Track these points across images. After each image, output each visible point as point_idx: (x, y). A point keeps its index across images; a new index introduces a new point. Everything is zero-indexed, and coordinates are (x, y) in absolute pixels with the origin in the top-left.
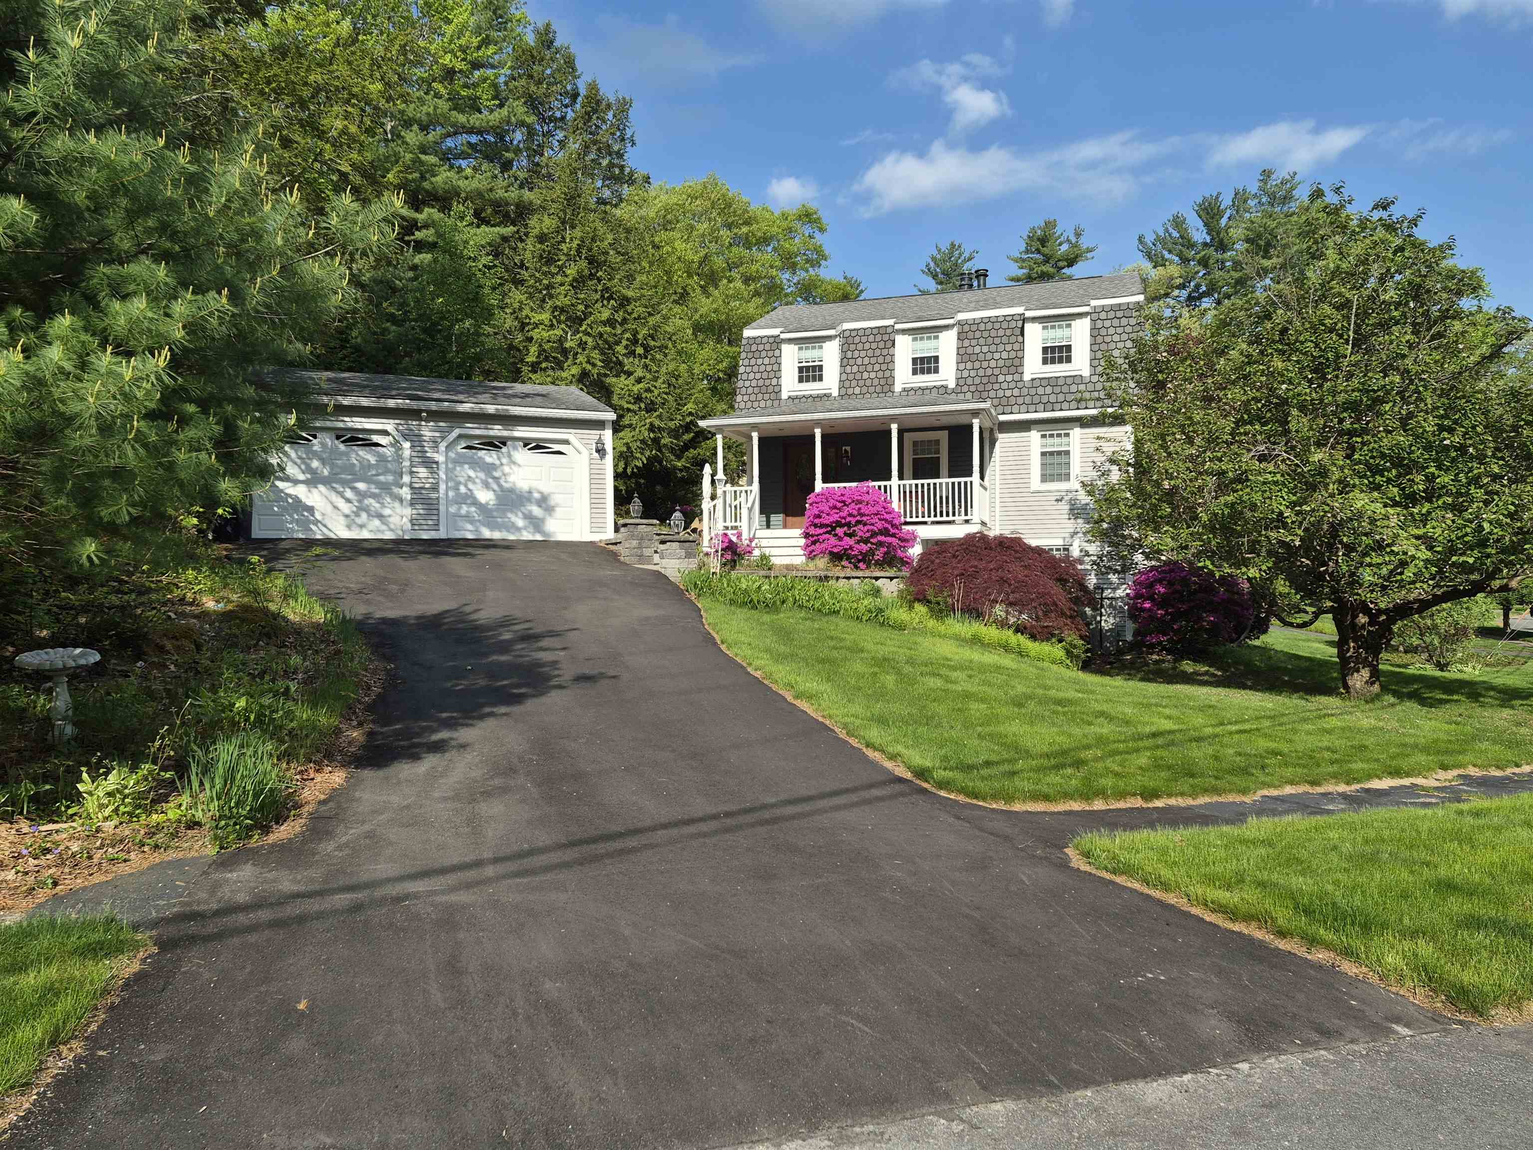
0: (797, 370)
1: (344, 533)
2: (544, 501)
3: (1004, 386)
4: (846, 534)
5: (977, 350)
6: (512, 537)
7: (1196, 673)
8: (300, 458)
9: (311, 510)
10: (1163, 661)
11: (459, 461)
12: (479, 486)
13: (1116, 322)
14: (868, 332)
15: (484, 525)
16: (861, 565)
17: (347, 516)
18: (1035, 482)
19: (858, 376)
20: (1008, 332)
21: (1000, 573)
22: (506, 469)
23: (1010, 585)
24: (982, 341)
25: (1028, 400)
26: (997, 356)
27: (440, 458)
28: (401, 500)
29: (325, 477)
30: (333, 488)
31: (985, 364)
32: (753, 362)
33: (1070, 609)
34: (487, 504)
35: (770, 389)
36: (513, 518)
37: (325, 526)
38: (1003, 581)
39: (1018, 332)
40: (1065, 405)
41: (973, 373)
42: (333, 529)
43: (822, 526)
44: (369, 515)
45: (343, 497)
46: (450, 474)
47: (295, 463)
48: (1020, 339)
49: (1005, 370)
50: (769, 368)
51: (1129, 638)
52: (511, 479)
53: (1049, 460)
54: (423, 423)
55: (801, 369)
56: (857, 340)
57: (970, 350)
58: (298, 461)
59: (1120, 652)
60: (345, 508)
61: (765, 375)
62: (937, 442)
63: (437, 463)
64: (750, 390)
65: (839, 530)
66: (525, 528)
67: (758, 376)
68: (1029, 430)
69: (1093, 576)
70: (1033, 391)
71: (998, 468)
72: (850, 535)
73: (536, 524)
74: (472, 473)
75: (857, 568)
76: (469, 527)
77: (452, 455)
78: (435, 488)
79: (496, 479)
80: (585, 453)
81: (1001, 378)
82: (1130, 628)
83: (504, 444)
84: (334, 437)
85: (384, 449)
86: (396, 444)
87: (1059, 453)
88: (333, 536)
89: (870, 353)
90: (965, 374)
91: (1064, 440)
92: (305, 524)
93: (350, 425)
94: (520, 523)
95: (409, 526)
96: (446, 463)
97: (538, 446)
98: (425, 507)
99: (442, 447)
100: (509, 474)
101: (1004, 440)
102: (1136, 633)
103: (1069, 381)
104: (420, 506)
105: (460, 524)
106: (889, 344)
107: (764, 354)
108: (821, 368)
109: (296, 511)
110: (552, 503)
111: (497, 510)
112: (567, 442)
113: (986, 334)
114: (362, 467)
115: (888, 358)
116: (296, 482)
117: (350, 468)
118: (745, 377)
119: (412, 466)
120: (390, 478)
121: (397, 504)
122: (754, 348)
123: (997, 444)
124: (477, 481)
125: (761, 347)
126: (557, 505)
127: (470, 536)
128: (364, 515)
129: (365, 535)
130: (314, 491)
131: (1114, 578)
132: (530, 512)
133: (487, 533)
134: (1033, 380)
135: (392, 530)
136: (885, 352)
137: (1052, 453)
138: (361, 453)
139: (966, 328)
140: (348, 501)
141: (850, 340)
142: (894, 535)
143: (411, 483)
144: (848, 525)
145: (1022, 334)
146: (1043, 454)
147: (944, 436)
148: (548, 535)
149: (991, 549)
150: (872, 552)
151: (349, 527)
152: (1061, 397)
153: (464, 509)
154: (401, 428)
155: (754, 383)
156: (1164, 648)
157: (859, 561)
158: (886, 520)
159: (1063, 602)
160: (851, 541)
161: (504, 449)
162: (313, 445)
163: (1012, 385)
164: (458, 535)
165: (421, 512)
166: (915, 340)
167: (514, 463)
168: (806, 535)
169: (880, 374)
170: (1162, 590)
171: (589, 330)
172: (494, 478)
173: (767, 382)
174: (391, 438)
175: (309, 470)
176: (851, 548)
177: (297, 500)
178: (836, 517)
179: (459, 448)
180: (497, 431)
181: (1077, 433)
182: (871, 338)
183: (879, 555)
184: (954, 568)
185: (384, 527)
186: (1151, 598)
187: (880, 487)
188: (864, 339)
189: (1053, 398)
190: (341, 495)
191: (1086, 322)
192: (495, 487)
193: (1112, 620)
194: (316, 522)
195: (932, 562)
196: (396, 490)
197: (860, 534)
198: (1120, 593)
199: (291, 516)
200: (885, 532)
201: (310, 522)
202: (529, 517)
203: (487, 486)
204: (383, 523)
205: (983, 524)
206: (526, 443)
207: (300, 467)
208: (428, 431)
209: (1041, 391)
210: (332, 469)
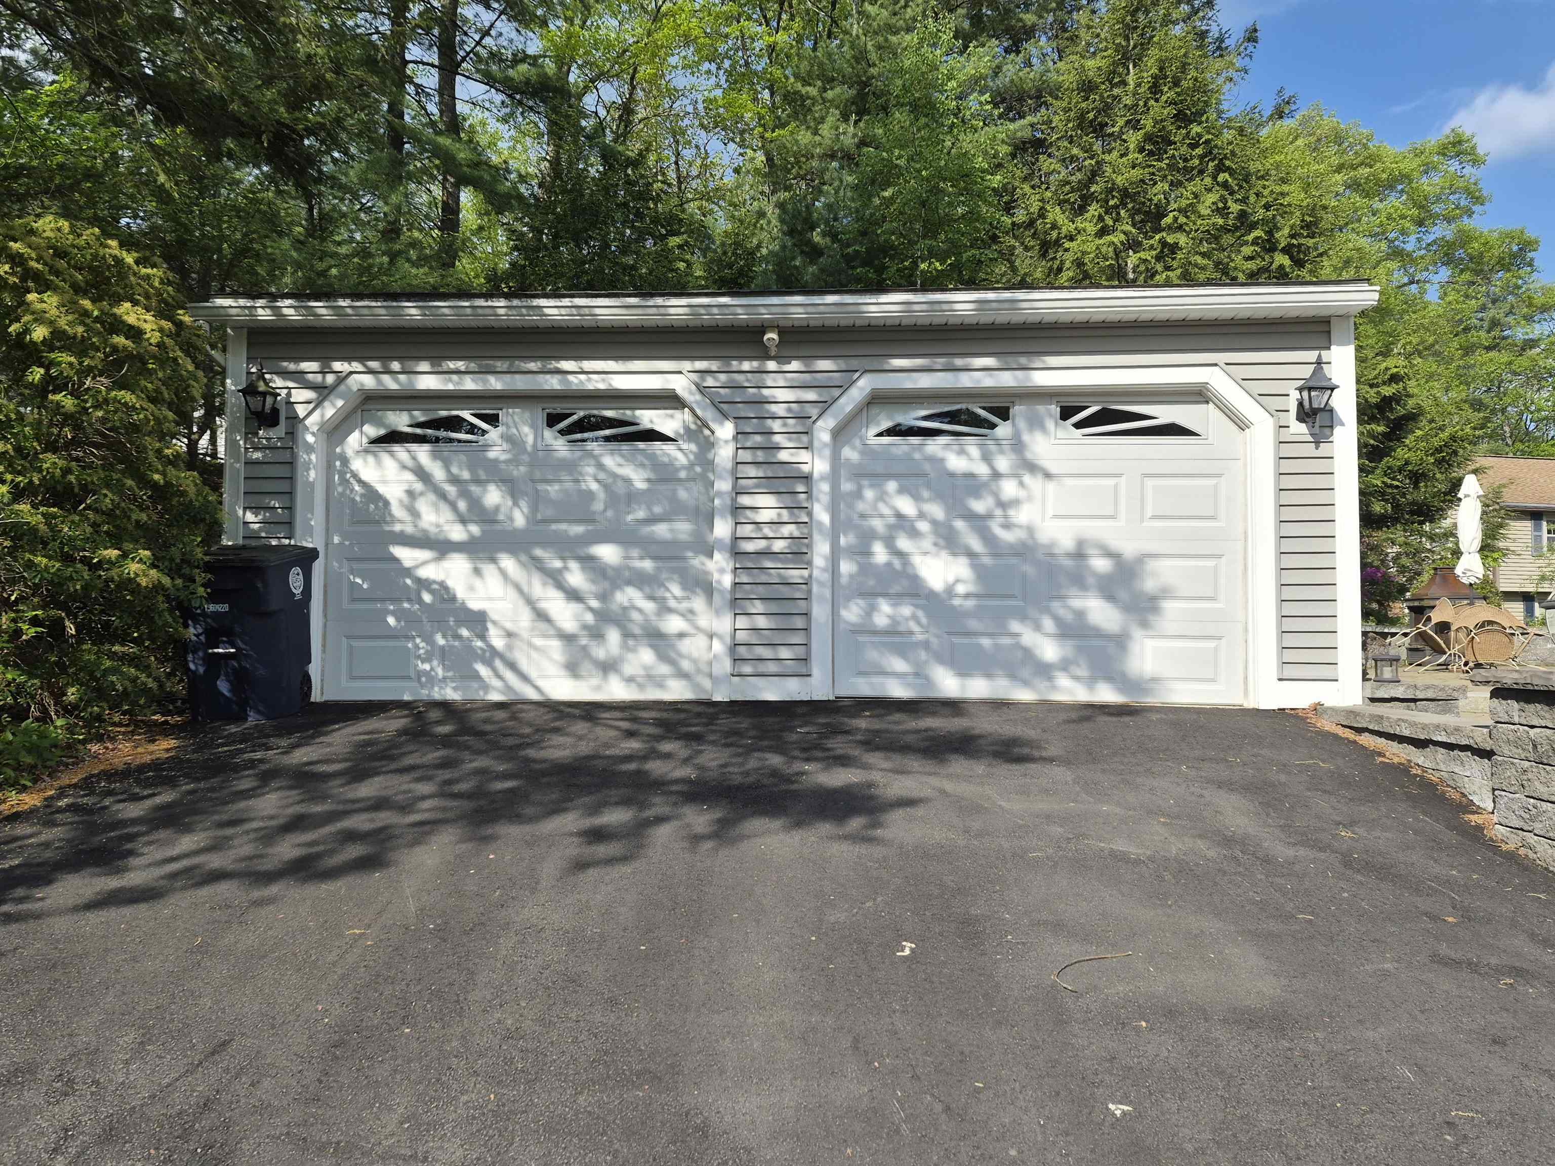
2: (1123, 582)
6: (1024, 695)
8: (454, 480)
9: (478, 621)
11: (874, 471)
12: (927, 544)
15: (941, 660)
17: (568, 638)
22: (1009, 488)
27: (819, 466)
28: (708, 589)
29: (515, 532)
30: (534, 559)
34: (950, 591)
36: (1029, 637)
37: (513, 666)
42: (533, 674)
44: (627, 635)
45: (560, 585)
46: (845, 513)
47: (443, 496)
52: (1022, 516)
54: (771, 365)
58: (451, 490)
60: (567, 615)
63: (807, 478)
66: (1065, 665)
73: (1099, 651)
74: (906, 506)
76: (899, 665)
77: (850, 454)
78: (800, 552)
79: (979, 522)
80: (1263, 424)
83: (1003, 414)
84: (541, 419)
85: (668, 447)
86: (697, 432)
88: (531, 694)
92: (462, 661)
94: (1049, 649)
95: (726, 665)
96: (834, 477)
97: (1108, 413)
98: (774, 608)
99: (823, 431)
100: (1015, 503)
104: (759, 607)
105: (872, 654)
109: (442, 627)
110: (1150, 586)
111: (977, 613)
112: (1199, 394)
114: (612, 500)
116: (443, 547)
117: (580, 506)
119: (738, 492)
120: (683, 528)
121: (698, 603)
124: (923, 526)
126: (1166, 593)
127: (898, 691)
128: (613, 636)
129: (616, 690)
130: (489, 569)
132: (1080, 614)
133: (949, 683)
135: (683, 675)
138: (609, 461)
140: (574, 595)
143: (736, 539)
148: (1138, 687)
151: (572, 669)
153: (884, 613)
154: (710, 382)
161: (1003, 430)
162: (486, 447)
164: (864, 688)
165: (761, 622)
167: (1032, 469)
171: (1182, 220)
172: (971, 517)
174: (687, 415)
175: (477, 512)
177: (444, 593)
179: (872, 435)
180: (981, 373)
185: (664, 669)
190: (556, 579)
192: (976, 544)
194: (491, 656)
196: (698, 562)
199: (429, 640)
201: (473, 655)
202: (1076, 632)
203: (949, 540)
204: (662, 656)
206: (1070, 406)
207: (453, 506)
208: (782, 386)
210: (534, 508)
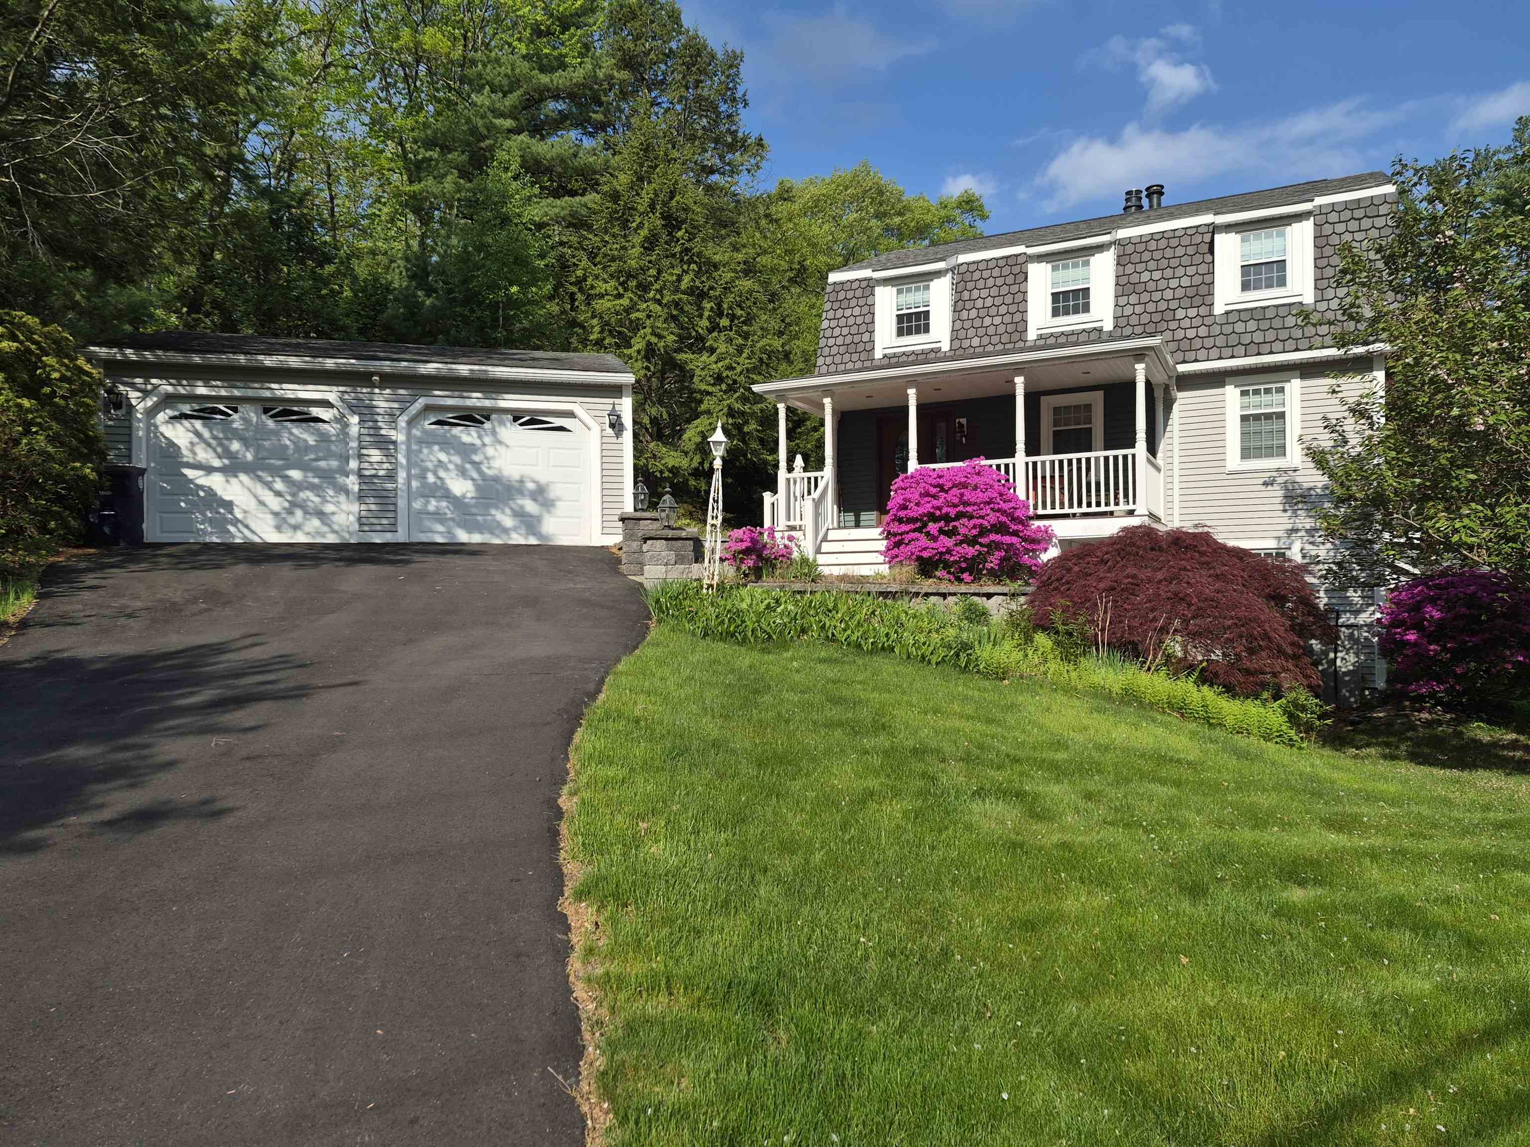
0: (895, 319)
1: (274, 537)
2: (540, 494)
3: (1186, 323)
4: (941, 531)
5: (1145, 277)
6: (497, 541)
7: (1495, 744)
8: (215, 438)
9: (229, 505)
10: (1439, 723)
11: (428, 441)
12: (454, 474)
13: (1354, 225)
14: (992, 264)
15: (459, 526)
16: (966, 576)
17: (276, 514)
18: (1233, 459)
19: (977, 323)
20: (1191, 250)
21: (1173, 587)
22: (490, 451)
23: (1190, 605)
24: (1152, 265)
25: (1220, 341)
26: (1174, 283)
27: (401, 437)
28: (347, 492)
29: (247, 463)
30: (258, 477)
31: (1157, 296)
32: (839, 313)
33: (1293, 644)
34: (464, 496)
35: (861, 347)
36: (499, 516)
37: (247, 527)
38: (1179, 598)
39: (1205, 248)
40: (1278, 346)
41: (1139, 309)
42: (258, 531)
43: (910, 520)
44: (306, 513)
45: (271, 489)
46: (414, 459)
47: (209, 445)
48: (1208, 258)
49: (1186, 302)
50: (859, 320)
51: (1381, 684)
52: (496, 464)
53: (1253, 426)
54: (377, 391)
55: (900, 318)
56: (977, 275)
57: (1135, 278)
58: (213, 442)
59: (1367, 706)
60: (275, 503)
61: (854, 330)
62: (1088, 407)
63: (394, 443)
64: (834, 350)
65: (933, 527)
66: (515, 529)
67: (845, 331)
68: (1222, 384)
69: (1322, 594)
70: (1228, 329)
71: (1176, 440)
72: (949, 534)
73: (530, 523)
74: (443, 457)
75: (960, 580)
76: (440, 528)
77: (416, 432)
78: (391, 476)
79: (476, 465)
80: (596, 429)
81: (1180, 314)
82: (1381, 668)
83: (488, 418)
84: (260, 410)
85: (326, 426)
86: (341, 420)
87: (1268, 416)
88: (257, 540)
89: (995, 291)
90: (1128, 310)
91: (1276, 397)
92: (220, 524)
93: (279, 393)
94: (508, 521)
95: (357, 526)
96: (408, 443)
97: (534, 420)
98: (379, 501)
99: (402, 421)
100: (494, 458)
101: (1184, 400)
102: (1391, 679)
103: (1282, 312)
104: (372, 500)
105: (427, 523)
106: (1020, 278)
107: (853, 303)
108: (927, 314)
109: (210, 507)
110: (552, 495)
111: (477, 505)
112: (571, 414)
113: (1157, 255)
114: (297, 449)
115: (1019, 298)
116: (209, 470)
117: (280, 452)
118: (828, 333)
119: (361, 448)
120: (334, 463)
121: (342, 498)
122: (841, 296)
123: (1176, 407)
124: (451, 466)
125: (850, 295)
126: (559, 499)
127: (440, 540)
128: (299, 513)
129: (300, 538)
130: (233, 480)
131: (1354, 596)
132: (522, 507)
133: (463, 536)
134: (1227, 313)
135: (335, 531)
136: (1015, 288)
137: (1257, 417)
138: (295, 431)
139: (1130, 249)
140: (278, 494)
141: (968, 277)
142: (1015, 534)
143: (360, 469)
144: (947, 518)
145: (1211, 251)
146: (1244, 418)
147: (1097, 399)
148: (546, 538)
149: (1161, 549)
150: (980, 558)
151: (278, 528)
152: (1271, 335)
153: (433, 505)
154: (346, 397)
155: (840, 341)
156: (1439, 702)
157: (963, 570)
158: (1003, 512)
159: (1281, 634)
160: (949, 542)
161: (487, 425)
162: (232, 422)
163: (1197, 322)
164: (424, 538)
165: (373, 507)
166: (1055, 269)
167: (500, 443)
168: (889, 535)
169: (1007, 319)
170: (1437, 614)
171: (658, 297)
172: (473, 463)
173: (857, 339)
174: (335, 411)
175: (227, 453)
176: (949, 551)
177: (211, 492)
178: (928, 508)
179: (427, 425)
180: (476, 400)
181: (1295, 387)
182: (996, 273)
183: (993, 562)
184: (1100, 580)
185: (325, 529)
186: (1418, 626)
187: (998, 466)
188: (986, 274)
189: (1258, 337)
190: (269, 486)
191: (1306, 228)
192: (475, 475)
193: (1352, 658)
194: (236, 522)
195: (1069, 570)
196: (341, 480)
197: (962, 530)
198: (1364, 618)
199: (203, 514)
200: (1000, 528)
201: (227, 521)
202: (520, 515)
203: (463, 473)
204: (324, 523)
205: (1151, 515)
206: (517, 416)
207: (215, 450)
208: (382, 400)
209: (1240, 327)
210: (257, 452)
